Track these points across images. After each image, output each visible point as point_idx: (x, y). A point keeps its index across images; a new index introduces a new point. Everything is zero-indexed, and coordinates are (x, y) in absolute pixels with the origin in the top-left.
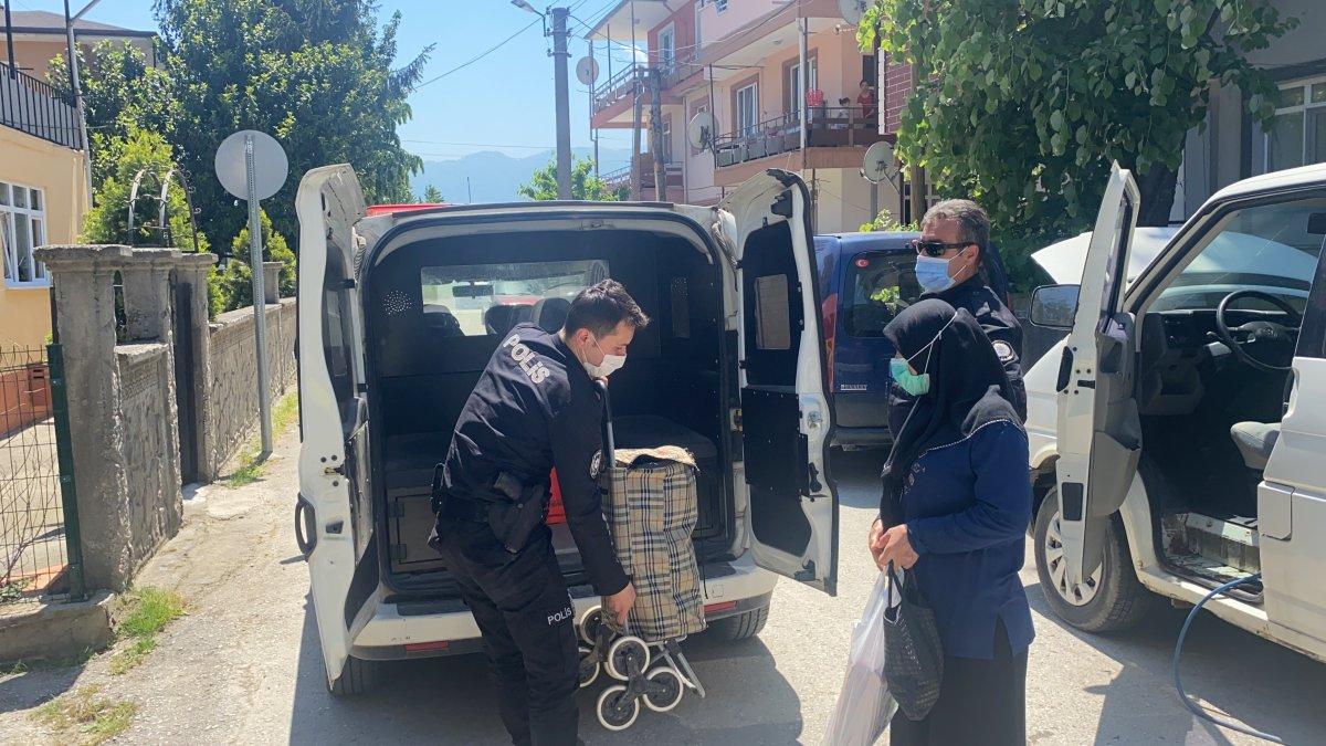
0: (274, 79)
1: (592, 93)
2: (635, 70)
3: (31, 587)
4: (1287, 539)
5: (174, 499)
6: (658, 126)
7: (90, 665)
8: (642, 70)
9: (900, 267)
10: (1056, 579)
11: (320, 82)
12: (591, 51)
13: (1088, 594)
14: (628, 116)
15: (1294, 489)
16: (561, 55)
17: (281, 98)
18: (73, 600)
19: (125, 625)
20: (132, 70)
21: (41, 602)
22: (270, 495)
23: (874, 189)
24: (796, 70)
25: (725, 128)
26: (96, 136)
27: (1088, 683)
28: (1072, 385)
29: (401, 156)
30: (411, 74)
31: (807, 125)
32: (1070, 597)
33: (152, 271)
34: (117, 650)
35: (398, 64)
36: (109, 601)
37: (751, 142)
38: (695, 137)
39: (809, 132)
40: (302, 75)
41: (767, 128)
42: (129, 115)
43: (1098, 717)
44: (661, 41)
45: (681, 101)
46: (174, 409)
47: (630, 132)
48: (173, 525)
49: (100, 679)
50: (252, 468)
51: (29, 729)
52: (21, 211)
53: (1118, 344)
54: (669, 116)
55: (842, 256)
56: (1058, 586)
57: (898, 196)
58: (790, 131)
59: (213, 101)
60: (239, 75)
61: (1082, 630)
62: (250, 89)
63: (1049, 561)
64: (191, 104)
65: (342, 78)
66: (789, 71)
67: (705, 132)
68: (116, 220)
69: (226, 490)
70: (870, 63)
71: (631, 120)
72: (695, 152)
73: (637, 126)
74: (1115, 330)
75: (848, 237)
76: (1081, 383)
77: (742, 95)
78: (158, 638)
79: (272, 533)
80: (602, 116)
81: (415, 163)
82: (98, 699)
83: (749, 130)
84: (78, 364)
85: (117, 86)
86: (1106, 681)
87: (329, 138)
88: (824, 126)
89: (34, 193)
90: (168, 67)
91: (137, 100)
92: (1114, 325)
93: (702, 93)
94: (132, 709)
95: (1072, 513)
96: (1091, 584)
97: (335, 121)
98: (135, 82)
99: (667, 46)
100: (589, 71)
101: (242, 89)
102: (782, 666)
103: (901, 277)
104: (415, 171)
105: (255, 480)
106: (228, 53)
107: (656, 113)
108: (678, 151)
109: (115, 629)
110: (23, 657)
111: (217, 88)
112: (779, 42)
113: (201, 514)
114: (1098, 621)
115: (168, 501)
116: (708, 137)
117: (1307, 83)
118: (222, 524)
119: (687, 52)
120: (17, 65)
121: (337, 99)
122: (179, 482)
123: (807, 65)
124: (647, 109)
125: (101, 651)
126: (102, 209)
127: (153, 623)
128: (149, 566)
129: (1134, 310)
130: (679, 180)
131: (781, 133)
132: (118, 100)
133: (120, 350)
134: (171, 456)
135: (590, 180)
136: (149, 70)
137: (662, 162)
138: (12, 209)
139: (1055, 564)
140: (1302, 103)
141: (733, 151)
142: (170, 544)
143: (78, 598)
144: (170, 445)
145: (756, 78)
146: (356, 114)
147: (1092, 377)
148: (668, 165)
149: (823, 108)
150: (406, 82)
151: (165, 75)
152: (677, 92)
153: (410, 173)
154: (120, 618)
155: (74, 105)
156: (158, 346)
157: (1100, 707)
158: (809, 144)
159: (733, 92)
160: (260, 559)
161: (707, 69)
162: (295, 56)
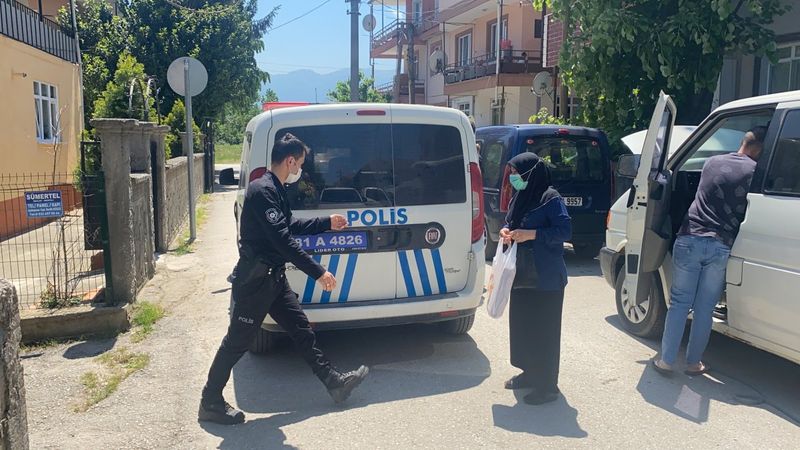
0: (188, 25)
1: (371, 37)
2: (398, 24)
3: (85, 298)
4: (739, 285)
5: (152, 259)
6: (412, 58)
7: (119, 338)
8: (402, 24)
9: (552, 145)
10: (626, 310)
11: (214, 28)
12: (372, 11)
13: (642, 317)
14: (394, 51)
15: (744, 259)
16: (355, 14)
17: (191, 36)
18: (108, 306)
19: (136, 320)
20: (105, 17)
21: (92, 306)
22: (198, 260)
23: (539, 99)
24: (495, 27)
25: (451, 60)
26: (85, 56)
27: (638, 359)
28: (635, 205)
29: (257, 72)
30: (265, 23)
31: (500, 60)
32: (632, 319)
33: (143, 134)
34: (133, 331)
35: (258, 18)
36: (126, 306)
37: (466, 69)
38: (433, 65)
39: (501, 64)
40: (204, 23)
41: (476, 61)
42: (103, 44)
43: (641, 373)
44: (414, 7)
45: (425, 43)
46: (152, 210)
47: (395, 61)
48: (151, 273)
49: (127, 344)
50: (186, 245)
51: (95, 365)
52: (45, 98)
53: (661, 186)
54: (418, 52)
55: (519, 137)
56: (627, 313)
57: (552, 105)
58: (490, 64)
59: (153, 37)
60: (169, 22)
61: (636, 335)
62: (174, 31)
63: (623, 300)
64: (140, 39)
65: (227, 25)
66: (490, 27)
67: (439, 62)
68: (114, 106)
69: (174, 257)
70: (539, 25)
71: (395, 54)
72: (433, 74)
73: (399, 57)
74: (661, 179)
75: (522, 127)
76: (639, 204)
77: (462, 41)
78: (153, 326)
79: (204, 279)
80: (377, 51)
81: (265, 76)
82: (128, 353)
83: (465, 62)
84: (112, 182)
85: (96, 27)
86: (648, 359)
87: (219, 60)
88: (511, 61)
89: (52, 88)
90: (125, 15)
91: (108, 35)
92: (661, 176)
93: (438, 39)
94: (147, 358)
95: (632, 270)
96: (644, 312)
97: (222, 51)
98: (107, 24)
99: (418, 10)
100: (370, 23)
101: (169, 30)
102: (480, 346)
103: (552, 151)
104: (265, 81)
105: (188, 252)
106: (162, 9)
107: (410, 50)
108: (422, 73)
109: (130, 321)
110: (83, 333)
111: (155, 29)
112: (485, 10)
113: (164, 268)
114: (646, 331)
115: (149, 259)
116: (441, 66)
117: (793, 45)
118: (175, 274)
119: (429, 14)
120: (43, 13)
121: (224, 38)
122: (154, 250)
123: (501, 24)
124: (405, 48)
125: (124, 332)
126: (107, 99)
127: (149, 320)
128: (141, 292)
129: (672, 169)
130: (422, 91)
131: (485, 64)
132: (97, 35)
133: (132, 176)
134: (151, 235)
135: (370, 90)
136: (115, 18)
137: (413, 80)
138: (41, 97)
139: (626, 301)
140: (790, 56)
141: (456, 74)
142: (150, 282)
143: (111, 305)
144: (150, 228)
145: (470, 30)
146: (235, 47)
147: (645, 201)
148: (416, 82)
149: (510, 50)
150: (263, 28)
151: (124, 20)
152: (423, 37)
153: (262, 82)
154: (132, 316)
155: (73, 37)
156: (146, 175)
157: (643, 369)
158: (501, 71)
159: (457, 39)
160: (200, 291)
161: (441, 25)
162: (201, 11)
